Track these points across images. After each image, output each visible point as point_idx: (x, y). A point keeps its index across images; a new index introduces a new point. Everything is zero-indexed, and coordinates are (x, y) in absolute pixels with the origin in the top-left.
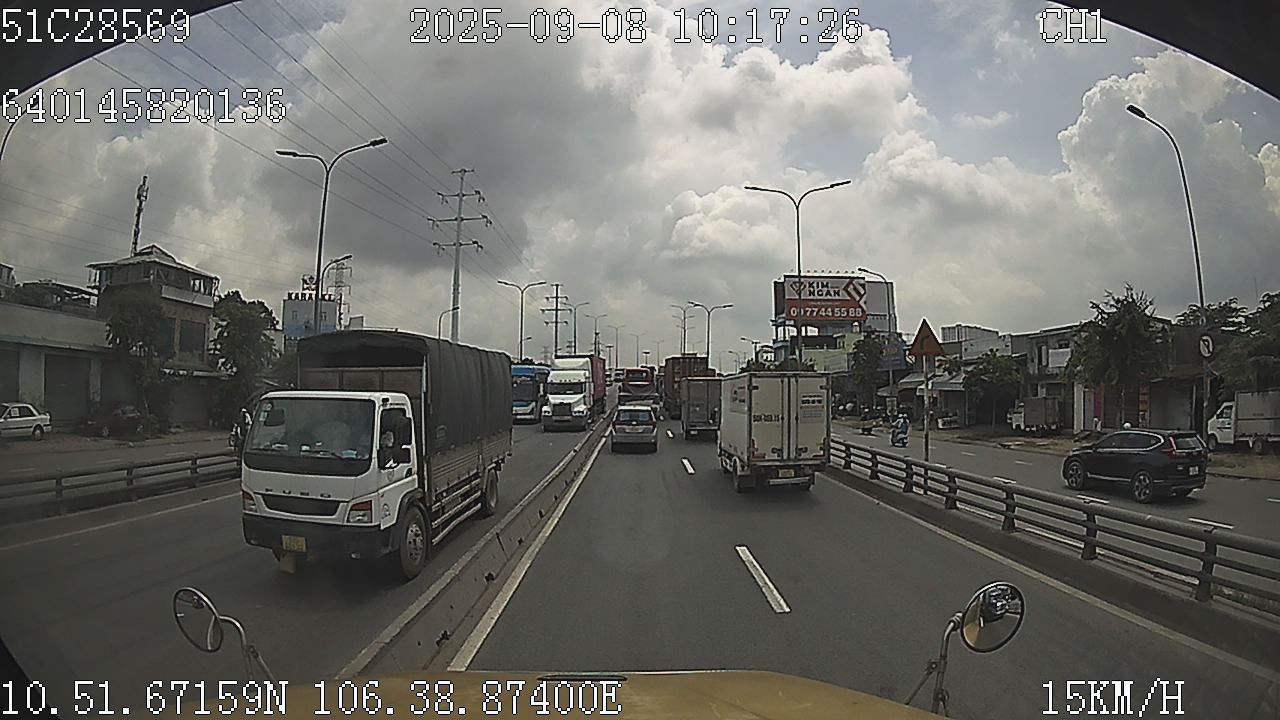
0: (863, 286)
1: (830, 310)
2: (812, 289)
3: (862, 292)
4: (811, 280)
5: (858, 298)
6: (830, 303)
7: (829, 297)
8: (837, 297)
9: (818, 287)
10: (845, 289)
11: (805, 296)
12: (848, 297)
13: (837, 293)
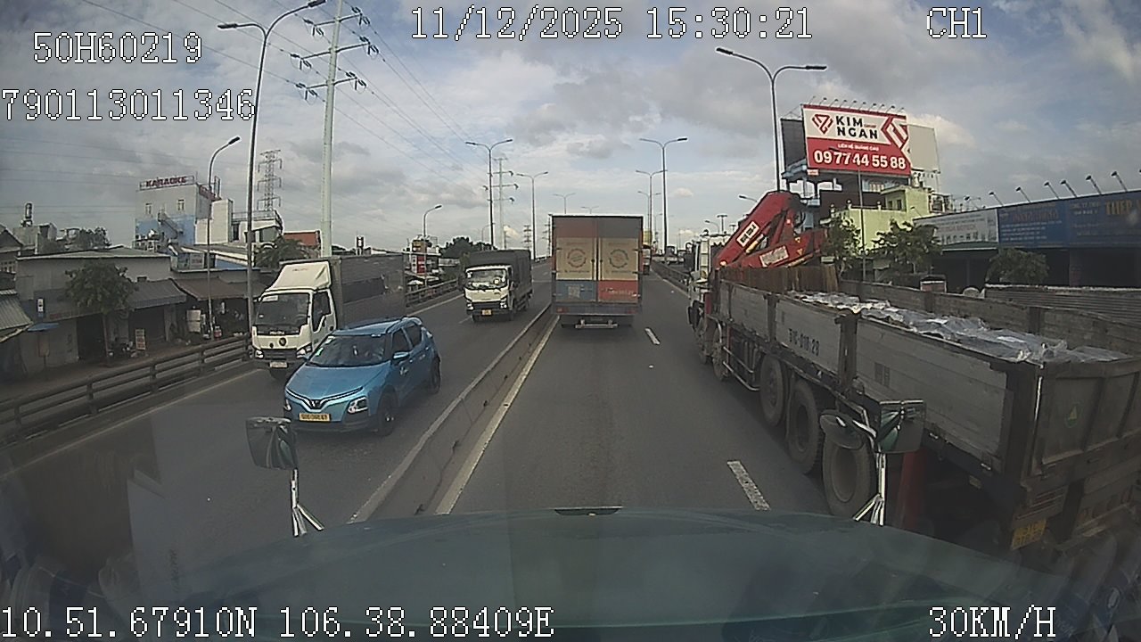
0: (904, 127)
1: (866, 156)
2: (841, 126)
3: (905, 137)
4: (840, 114)
5: (900, 144)
6: (866, 148)
7: (863, 139)
8: (874, 140)
9: (849, 124)
10: (884, 129)
11: (832, 133)
12: (889, 143)
13: (874, 134)
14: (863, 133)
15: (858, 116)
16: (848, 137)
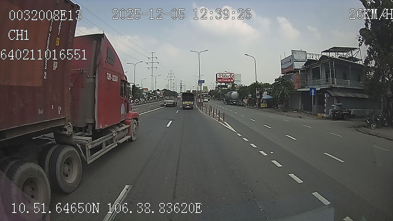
0: (234, 75)
3: (233, 76)
4: (223, 74)
5: (232, 77)
6: (227, 79)
10: (230, 76)
11: (221, 77)
12: (230, 77)
13: (228, 77)
14: (226, 77)
15: (226, 74)
16: (224, 77)
